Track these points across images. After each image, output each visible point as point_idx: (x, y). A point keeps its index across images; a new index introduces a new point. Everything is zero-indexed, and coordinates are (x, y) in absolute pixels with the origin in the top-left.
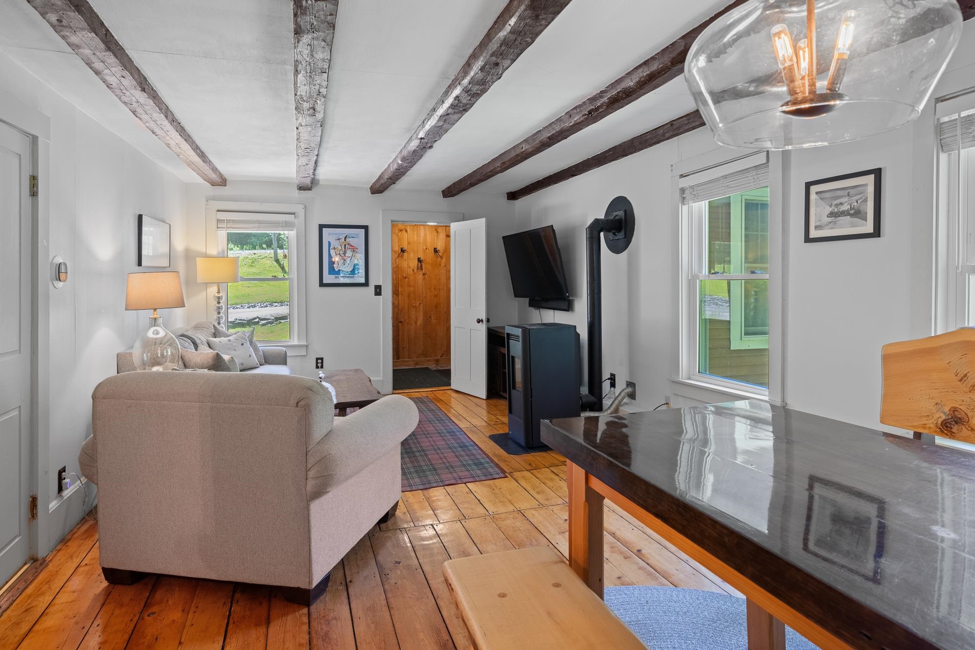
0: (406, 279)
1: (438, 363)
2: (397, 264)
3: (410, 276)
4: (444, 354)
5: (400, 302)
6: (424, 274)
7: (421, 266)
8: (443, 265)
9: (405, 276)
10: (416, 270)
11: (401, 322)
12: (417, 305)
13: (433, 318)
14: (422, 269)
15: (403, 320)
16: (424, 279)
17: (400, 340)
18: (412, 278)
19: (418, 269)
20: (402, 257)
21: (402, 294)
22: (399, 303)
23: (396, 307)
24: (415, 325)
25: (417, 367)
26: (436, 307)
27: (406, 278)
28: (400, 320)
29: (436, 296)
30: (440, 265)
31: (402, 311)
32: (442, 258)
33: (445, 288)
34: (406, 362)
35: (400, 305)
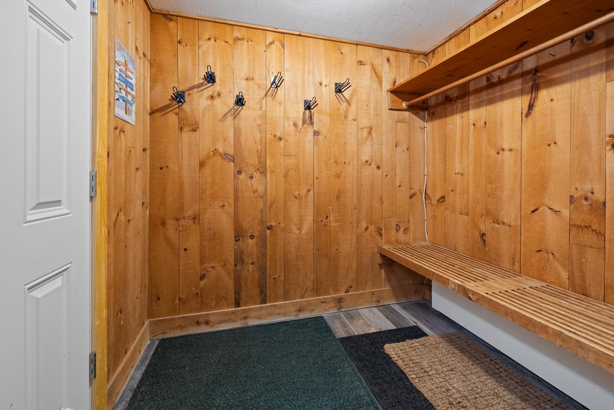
0: (282, 142)
1: (341, 304)
2: (264, 109)
3: (289, 135)
4: (351, 287)
5: (269, 188)
6: (316, 133)
7: (311, 117)
8: (351, 117)
9: (278, 135)
10: (300, 123)
11: (269, 228)
12: (303, 192)
13: (332, 218)
14: (312, 124)
15: (273, 224)
16: (316, 143)
17: (268, 263)
18: (292, 140)
19: (304, 122)
20: (274, 96)
21: (272, 172)
22: (266, 190)
23: (262, 197)
24: (298, 232)
25: (302, 316)
26: (338, 198)
27: (280, 139)
28: (268, 224)
29: (338, 176)
30: (346, 117)
31: (271, 204)
32: (349, 103)
33: (355, 162)
34: (280, 307)
35: (268, 192)
